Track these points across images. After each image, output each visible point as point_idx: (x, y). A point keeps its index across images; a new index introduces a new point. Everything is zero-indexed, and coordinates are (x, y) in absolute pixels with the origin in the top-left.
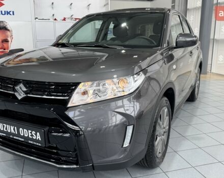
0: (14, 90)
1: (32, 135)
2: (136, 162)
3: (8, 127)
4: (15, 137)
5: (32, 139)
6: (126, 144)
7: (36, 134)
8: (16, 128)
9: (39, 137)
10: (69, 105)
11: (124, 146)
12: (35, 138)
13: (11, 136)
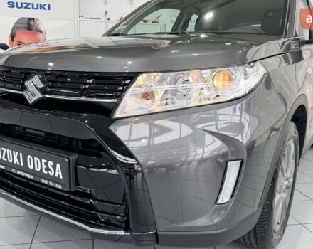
0: (24, 88)
1: (47, 169)
3: (9, 153)
4: (19, 173)
5: (47, 177)
6: (225, 197)
7: (54, 167)
9: (59, 173)
11: (220, 201)
12: (52, 174)
13: (13, 171)
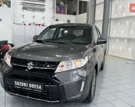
1: (36, 87)
2: (82, 100)
3: (22, 83)
4: (26, 89)
5: (36, 89)
6: (82, 90)
7: (39, 87)
8: (27, 84)
9: (40, 88)
10: (55, 72)
11: (81, 91)
12: (38, 88)
13: (24, 88)
